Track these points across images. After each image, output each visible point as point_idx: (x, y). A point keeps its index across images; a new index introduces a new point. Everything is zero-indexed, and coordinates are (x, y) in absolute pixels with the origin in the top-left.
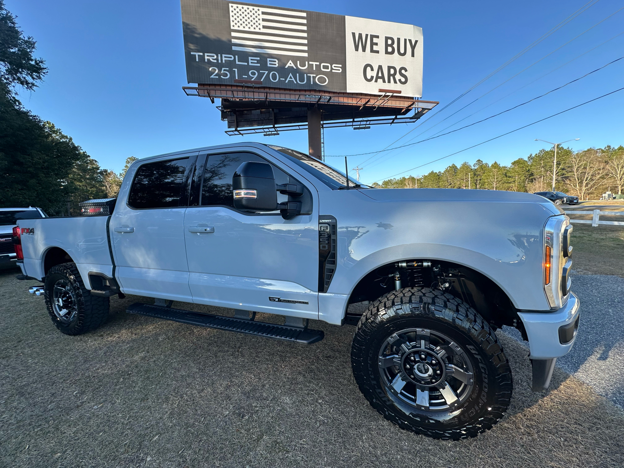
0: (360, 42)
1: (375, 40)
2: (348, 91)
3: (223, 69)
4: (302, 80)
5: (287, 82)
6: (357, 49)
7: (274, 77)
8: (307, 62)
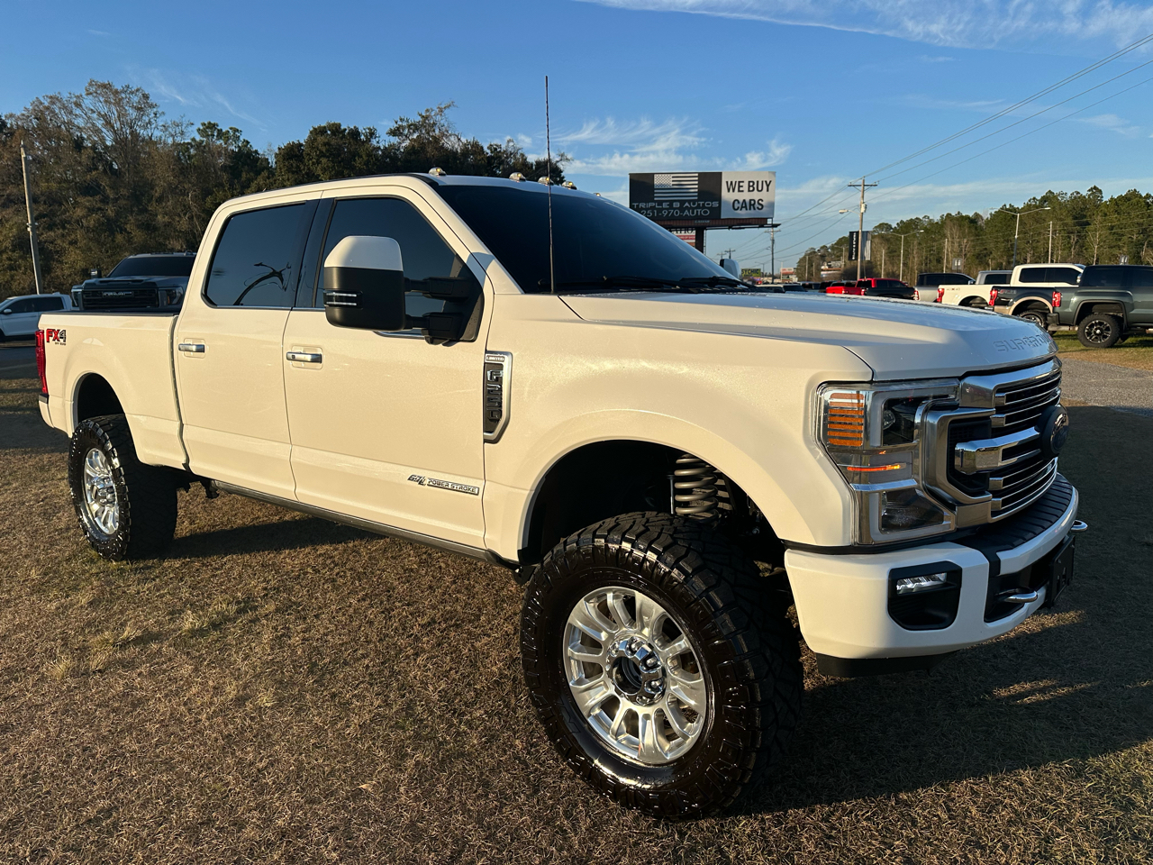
0: (731, 187)
1: (741, 184)
2: (722, 217)
4: (693, 213)
5: (684, 215)
6: (729, 190)
7: (677, 213)
8: (696, 203)
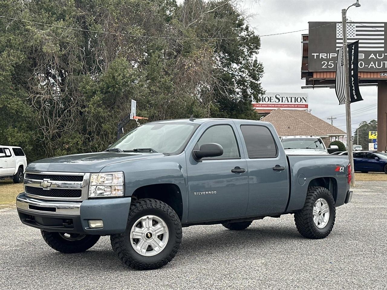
3: (330, 62)
4: (379, 65)
5: (369, 67)
7: (361, 65)
8: (383, 54)
